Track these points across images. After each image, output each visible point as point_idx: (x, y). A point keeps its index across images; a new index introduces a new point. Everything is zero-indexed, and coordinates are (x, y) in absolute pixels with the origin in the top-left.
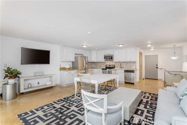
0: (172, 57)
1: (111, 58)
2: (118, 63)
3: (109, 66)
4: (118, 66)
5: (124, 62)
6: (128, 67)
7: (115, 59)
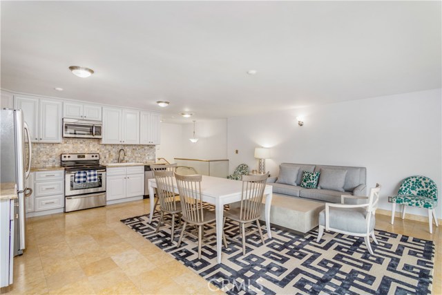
0: (192, 138)
1: (94, 131)
2: (110, 148)
3: (79, 157)
4: (107, 156)
5: (127, 145)
6: (137, 159)
7: (107, 137)
